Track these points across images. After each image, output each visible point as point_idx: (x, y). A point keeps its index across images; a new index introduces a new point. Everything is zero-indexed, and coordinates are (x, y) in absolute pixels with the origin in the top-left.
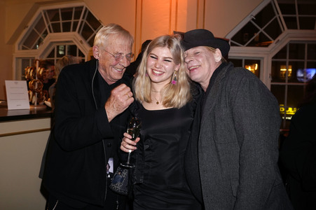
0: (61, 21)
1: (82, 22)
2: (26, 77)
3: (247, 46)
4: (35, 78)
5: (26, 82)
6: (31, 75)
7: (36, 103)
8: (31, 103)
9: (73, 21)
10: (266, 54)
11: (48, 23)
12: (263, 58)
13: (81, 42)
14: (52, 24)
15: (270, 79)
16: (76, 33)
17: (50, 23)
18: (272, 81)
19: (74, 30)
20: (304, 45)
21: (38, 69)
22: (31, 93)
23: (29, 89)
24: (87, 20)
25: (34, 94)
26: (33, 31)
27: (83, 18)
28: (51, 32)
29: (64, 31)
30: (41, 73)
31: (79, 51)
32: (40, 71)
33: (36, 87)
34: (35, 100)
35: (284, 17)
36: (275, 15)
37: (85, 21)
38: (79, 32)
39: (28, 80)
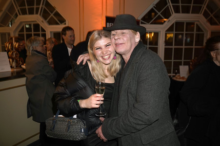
0: (27, 7)
1: (42, 8)
2: (6, 49)
3: (151, 24)
4: (12, 50)
5: (6, 53)
6: (10, 48)
7: (15, 67)
8: (12, 67)
9: (35, 7)
10: (162, 29)
11: (17, 8)
12: (160, 31)
13: (42, 22)
14: (20, 9)
15: (164, 45)
16: (38, 15)
17: (19, 8)
18: (165, 46)
19: (37, 13)
20: (184, 23)
21: (14, 44)
22: (11, 60)
23: (9, 58)
24: (45, 6)
25: (13, 61)
26: (7, 13)
27: (43, 5)
28: (20, 14)
29: (29, 14)
30: (17, 46)
31: (42, 28)
32: (16, 45)
33: (14, 56)
34: (14, 64)
35: (173, 6)
36: (167, 4)
37: (44, 7)
38: (40, 15)
39: (8, 51)
